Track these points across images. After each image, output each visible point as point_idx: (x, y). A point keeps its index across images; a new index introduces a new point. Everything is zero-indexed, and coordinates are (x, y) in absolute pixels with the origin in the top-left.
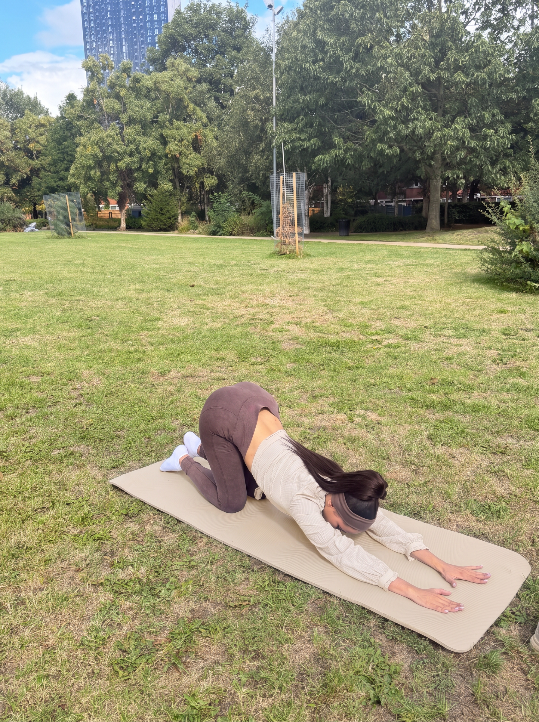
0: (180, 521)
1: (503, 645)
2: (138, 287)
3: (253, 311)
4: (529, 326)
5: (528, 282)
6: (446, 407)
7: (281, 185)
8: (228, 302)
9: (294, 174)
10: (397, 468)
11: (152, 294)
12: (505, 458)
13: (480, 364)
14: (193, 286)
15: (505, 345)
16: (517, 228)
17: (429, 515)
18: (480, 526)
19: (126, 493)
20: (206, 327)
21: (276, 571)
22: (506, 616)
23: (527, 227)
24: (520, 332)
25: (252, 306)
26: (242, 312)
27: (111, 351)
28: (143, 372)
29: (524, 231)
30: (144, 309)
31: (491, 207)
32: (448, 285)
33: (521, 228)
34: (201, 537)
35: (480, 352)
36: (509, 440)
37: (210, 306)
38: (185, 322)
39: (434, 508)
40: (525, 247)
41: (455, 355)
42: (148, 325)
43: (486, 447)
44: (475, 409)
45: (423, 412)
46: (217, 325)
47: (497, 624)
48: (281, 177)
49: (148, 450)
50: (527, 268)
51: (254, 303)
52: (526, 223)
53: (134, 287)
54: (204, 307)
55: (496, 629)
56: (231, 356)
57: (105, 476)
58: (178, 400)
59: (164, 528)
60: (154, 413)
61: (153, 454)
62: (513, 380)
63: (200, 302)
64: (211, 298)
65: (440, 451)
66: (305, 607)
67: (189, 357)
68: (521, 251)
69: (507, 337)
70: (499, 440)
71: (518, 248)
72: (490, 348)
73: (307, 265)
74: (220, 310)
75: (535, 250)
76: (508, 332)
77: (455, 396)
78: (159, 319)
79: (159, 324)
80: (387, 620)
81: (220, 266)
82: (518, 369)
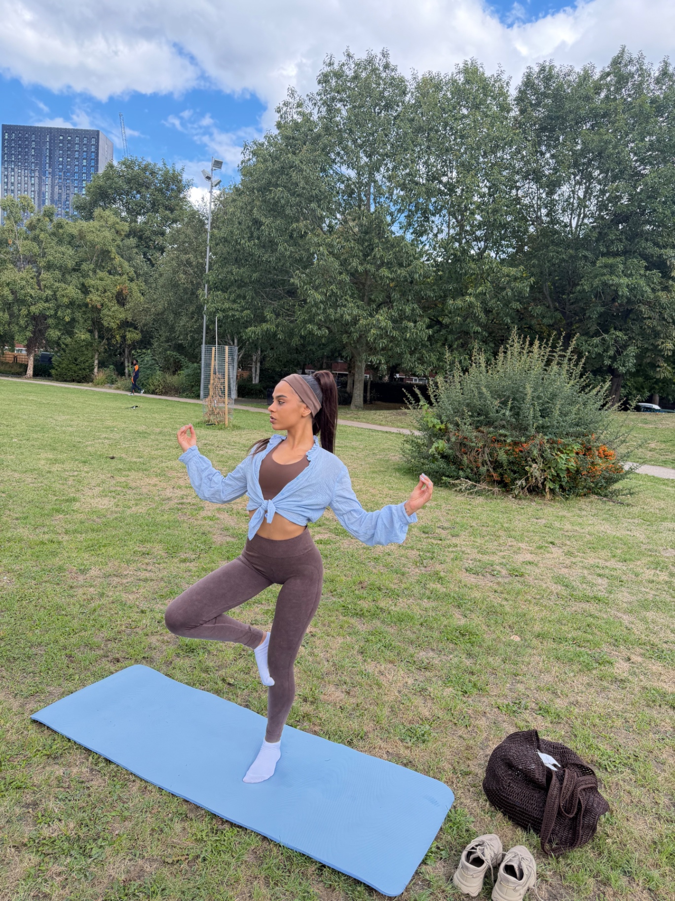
0: (110, 761)
1: (429, 886)
2: (51, 456)
3: (179, 493)
4: (446, 525)
5: (444, 478)
6: (374, 616)
7: (213, 356)
8: (154, 480)
9: (227, 348)
10: (331, 688)
11: (67, 466)
12: (428, 674)
13: (404, 566)
14: (113, 458)
15: (424, 545)
16: (434, 426)
17: (361, 743)
18: (407, 752)
19: (48, 728)
20: (129, 512)
21: (214, 816)
22: (432, 852)
23: (443, 426)
24: (438, 531)
25: (180, 487)
26: (168, 493)
27: (21, 540)
28: (60, 569)
29: (440, 429)
30: (57, 486)
31: (411, 403)
32: (374, 472)
33: (438, 427)
34: (134, 781)
35: (403, 552)
36: (431, 654)
37: (133, 485)
38: (104, 504)
39: (366, 734)
40: (441, 444)
41: (381, 555)
42: (64, 506)
43: (411, 661)
44: (400, 619)
45: (354, 621)
46: (142, 509)
47: (424, 862)
48: (214, 348)
49: (71, 671)
50: (442, 464)
51: (181, 482)
52: (442, 423)
53: (46, 455)
54: (127, 486)
55: (424, 867)
56: (158, 550)
57: (22, 706)
58: (101, 607)
59: (92, 770)
60: (75, 624)
61: (77, 677)
62: (432, 585)
63: (123, 479)
64: (133, 475)
65: (370, 667)
66: (245, 858)
67: (111, 551)
68: (437, 448)
69: (427, 535)
70: (422, 653)
71: (435, 445)
72: (412, 548)
73: (237, 439)
74: (144, 491)
75: (450, 449)
76: (426, 530)
77: (382, 604)
78: (75, 500)
79: (76, 506)
80: (324, 866)
81: (144, 435)
82: (437, 573)
